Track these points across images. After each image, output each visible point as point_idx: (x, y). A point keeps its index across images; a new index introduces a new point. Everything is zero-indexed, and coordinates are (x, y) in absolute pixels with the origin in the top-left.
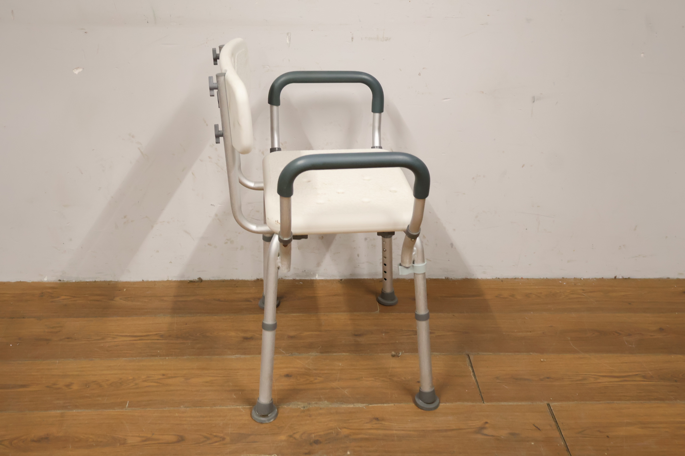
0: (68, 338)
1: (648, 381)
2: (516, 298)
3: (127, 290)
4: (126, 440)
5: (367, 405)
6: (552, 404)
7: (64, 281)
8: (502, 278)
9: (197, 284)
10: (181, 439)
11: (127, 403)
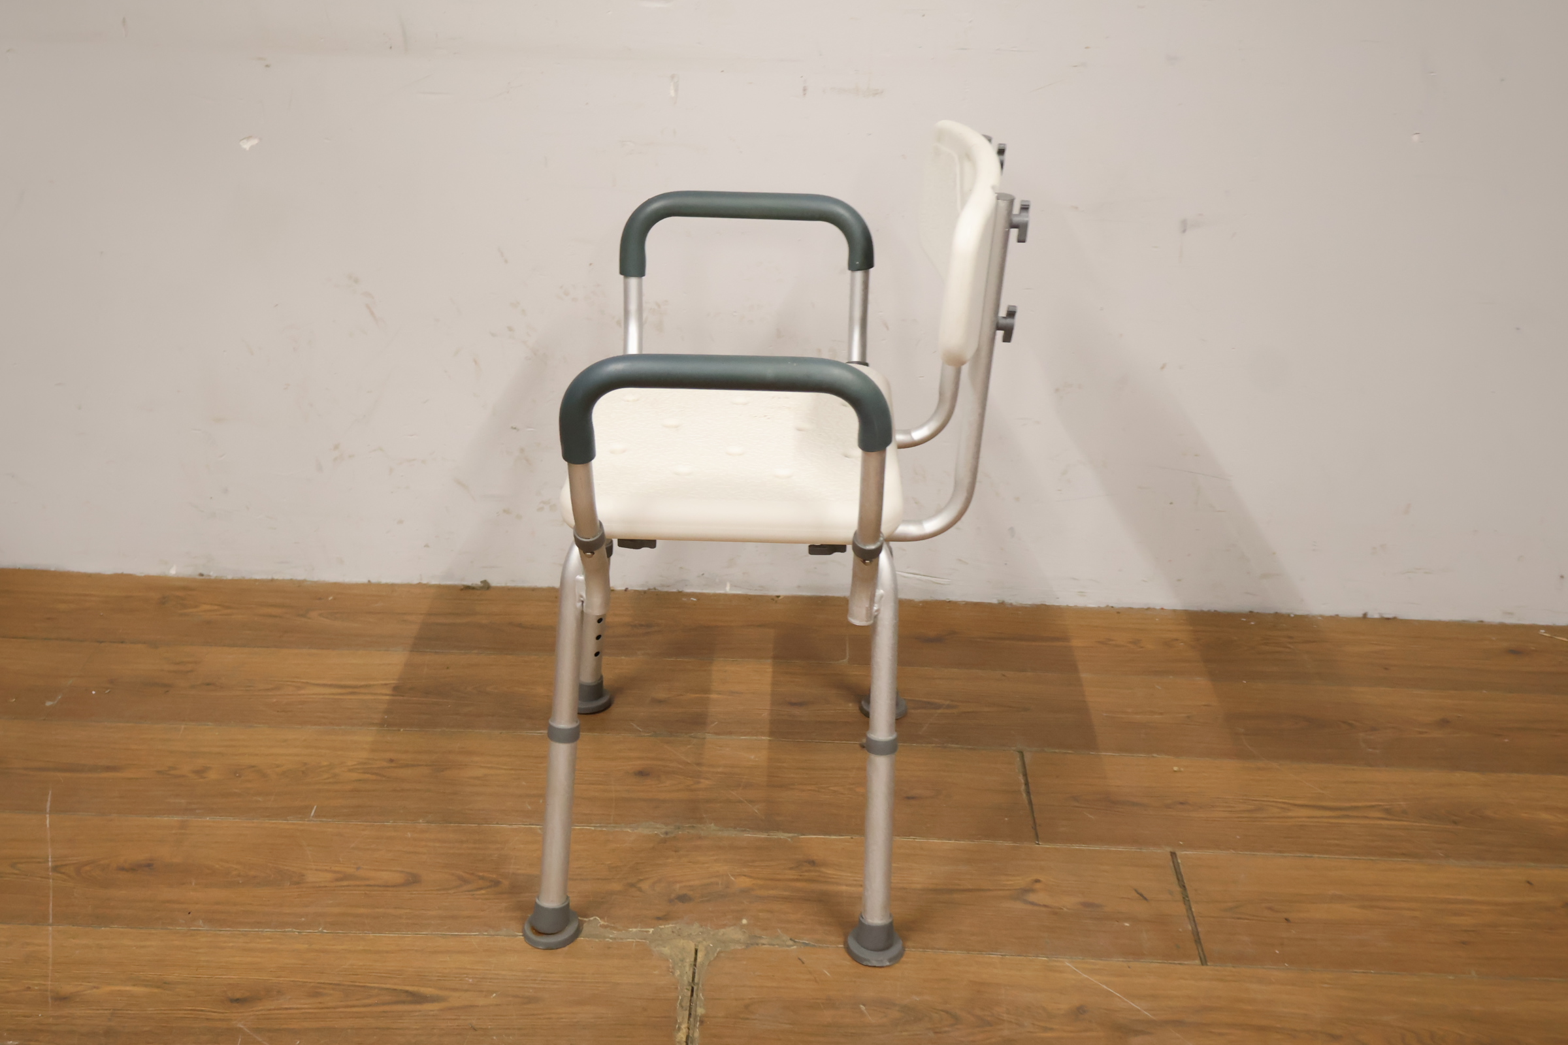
0: (208, 684)
1: (1396, 820)
2: (1142, 647)
3: (334, 599)
4: (303, 875)
5: (796, 835)
6: (1180, 853)
7: (209, 576)
8: (1120, 606)
9: (479, 592)
10: (413, 880)
11: (312, 808)
